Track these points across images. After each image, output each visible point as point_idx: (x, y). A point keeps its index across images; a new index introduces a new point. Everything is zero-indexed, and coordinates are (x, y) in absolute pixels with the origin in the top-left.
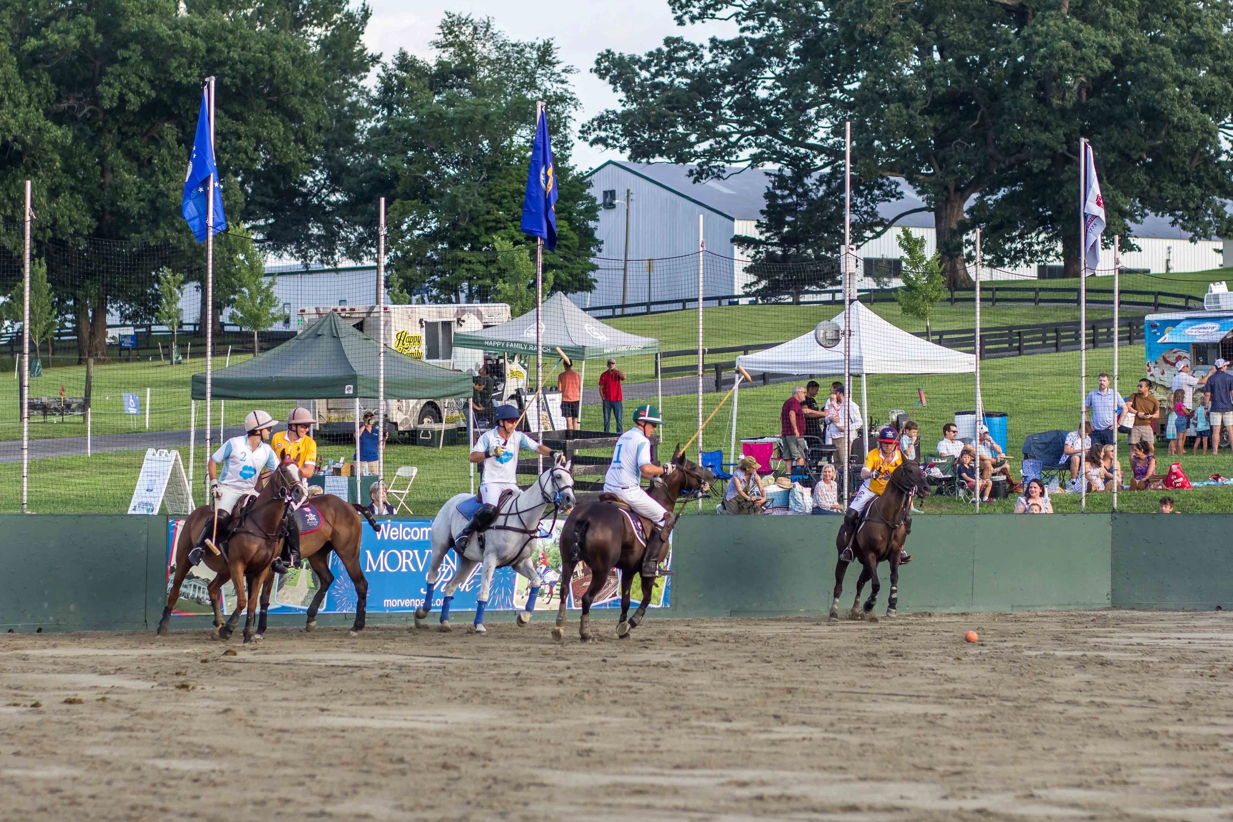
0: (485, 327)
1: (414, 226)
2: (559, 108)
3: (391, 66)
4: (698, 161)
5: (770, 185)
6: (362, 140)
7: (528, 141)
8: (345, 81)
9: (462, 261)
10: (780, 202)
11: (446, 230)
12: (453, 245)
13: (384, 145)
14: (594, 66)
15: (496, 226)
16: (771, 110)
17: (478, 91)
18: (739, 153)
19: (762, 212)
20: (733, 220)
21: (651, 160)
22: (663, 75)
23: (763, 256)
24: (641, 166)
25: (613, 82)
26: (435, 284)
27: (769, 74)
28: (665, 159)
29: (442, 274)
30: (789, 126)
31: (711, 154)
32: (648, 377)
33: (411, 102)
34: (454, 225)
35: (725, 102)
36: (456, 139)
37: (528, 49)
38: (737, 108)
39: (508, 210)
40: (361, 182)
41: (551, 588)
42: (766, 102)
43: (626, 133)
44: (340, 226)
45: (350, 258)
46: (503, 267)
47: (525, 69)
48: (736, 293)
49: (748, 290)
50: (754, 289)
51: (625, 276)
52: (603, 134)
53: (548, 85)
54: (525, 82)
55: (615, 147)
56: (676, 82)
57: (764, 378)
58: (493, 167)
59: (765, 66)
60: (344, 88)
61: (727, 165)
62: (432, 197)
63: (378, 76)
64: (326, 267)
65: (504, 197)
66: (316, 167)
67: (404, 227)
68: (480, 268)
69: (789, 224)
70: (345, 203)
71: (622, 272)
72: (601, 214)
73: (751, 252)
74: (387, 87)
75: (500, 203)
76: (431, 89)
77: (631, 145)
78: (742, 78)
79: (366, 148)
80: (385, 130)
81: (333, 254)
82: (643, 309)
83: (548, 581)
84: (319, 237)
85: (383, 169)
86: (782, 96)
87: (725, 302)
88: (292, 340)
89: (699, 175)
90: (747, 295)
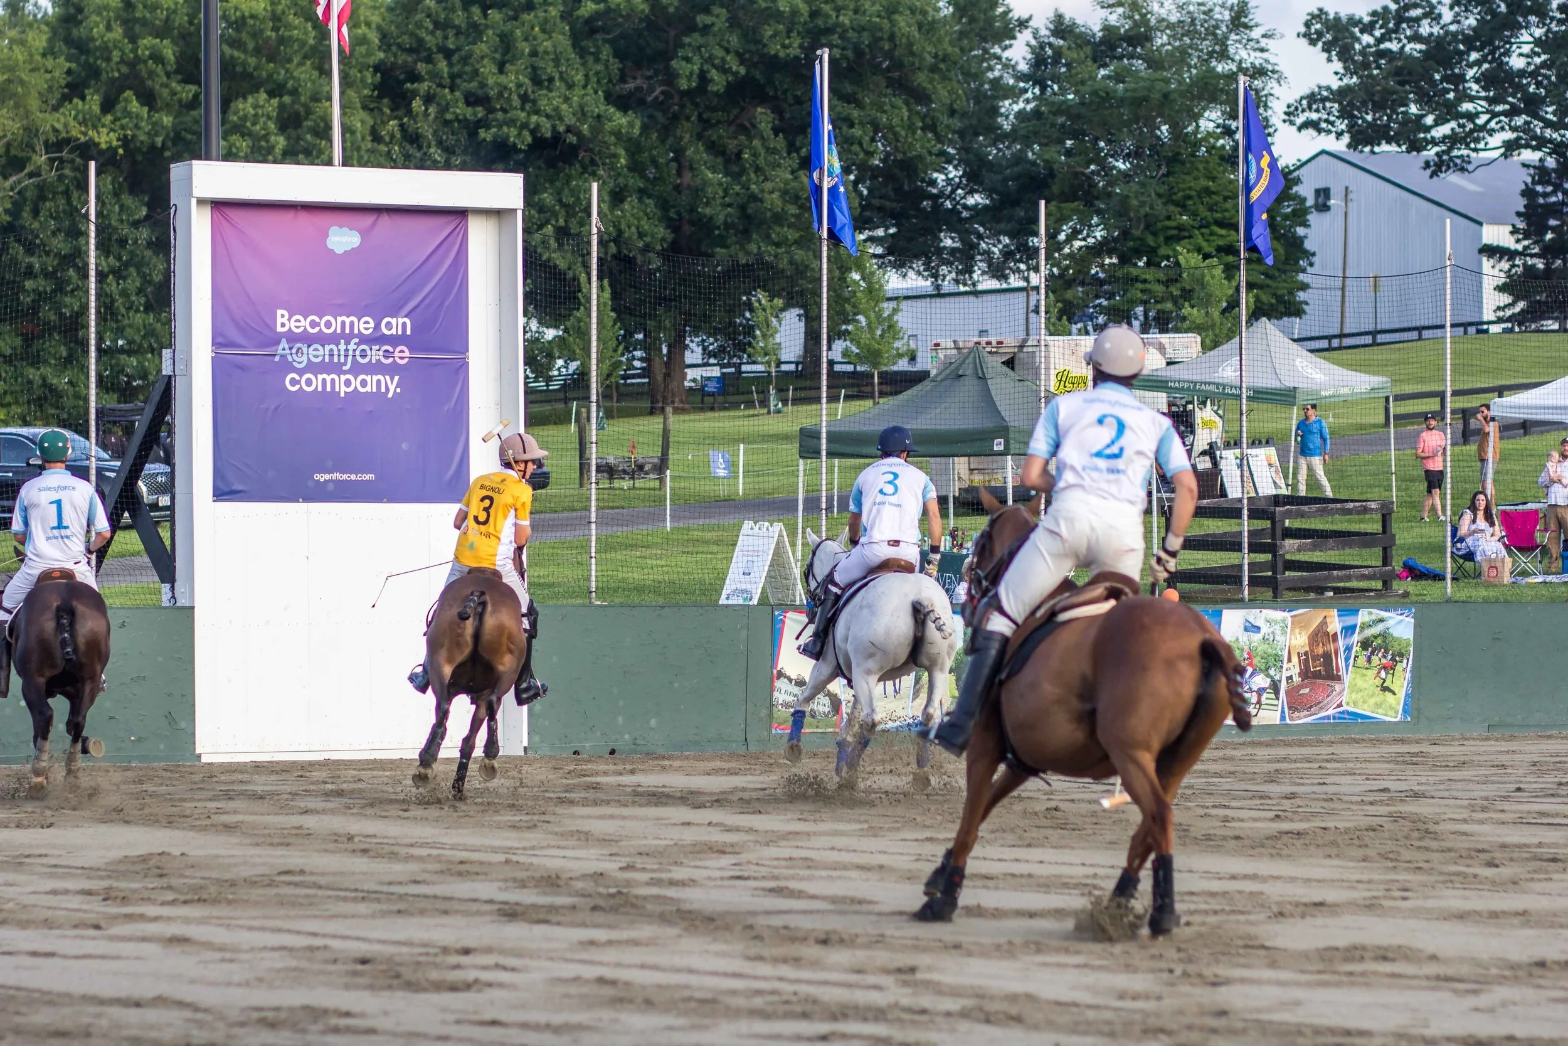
0: (1168, 364)
1: (1074, 235)
2: (1257, 83)
3: (1044, 32)
4: (1436, 149)
5: (1529, 180)
6: (1007, 127)
7: (1218, 126)
8: (986, 51)
9: (1136, 279)
10: (1541, 201)
11: (1115, 240)
12: (1124, 260)
13: (1036, 133)
14: (1303, 30)
15: (1180, 235)
16: (1529, 84)
17: (1154, 62)
18: (1489, 139)
19: (1519, 214)
20: (1480, 224)
21: (1376, 149)
22: (1390, 40)
23: (1520, 270)
24: (1364, 155)
25: (1327, 49)
26: (1102, 310)
27: (1525, 36)
28: (1393, 148)
29: (1110, 296)
30: (1552, 104)
31: (1453, 140)
32: (1375, 426)
33: (1069, 77)
34: (1125, 234)
35: (1471, 73)
36: (1127, 125)
37: (1217, 9)
38: (1486, 81)
39: (1194, 215)
40: (1005, 180)
41: (1259, 696)
42: (1522, 73)
43: (1344, 114)
44: (980, 237)
45: (993, 277)
46: (1188, 287)
47: (1215, 35)
48: (1485, 318)
49: (1501, 314)
50: (1508, 313)
51: (1343, 296)
52: (1314, 116)
53: (1243, 54)
54: (1214, 51)
55: (1329, 132)
56: (1407, 49)
57: (1526, 427)
58: (1174, 160)
59: (1521, 27)
60: (984, 60)
61: (1473, 155)
62: (1097, 198)
63: (1028, 45)
64: (962, 288)
65: (1190, 197)
66: (949, 162)
67: (1062, 237)
68: (1159, 289)
69: (1554, 229)
70: (986, 207)
71: (1339, 293)
72: (1313, 218)
73: (1505, 265)
74: (1039, 60)
75: (1184, 206)
76: (1095, 60)
77: (1350, 127)
78: (1491, 43)
79: (1013, 136)
80: (1036, 113)
81: (971, 272)
82: (1368, 340)
83: (1255, 688)
84: (953, 251)
85: (1034, 163)
86: (1543, 65)
87: (1472, 330)
88: (926, 382)
89: (1438, 167)
90: (1500, 320)
